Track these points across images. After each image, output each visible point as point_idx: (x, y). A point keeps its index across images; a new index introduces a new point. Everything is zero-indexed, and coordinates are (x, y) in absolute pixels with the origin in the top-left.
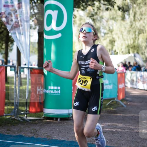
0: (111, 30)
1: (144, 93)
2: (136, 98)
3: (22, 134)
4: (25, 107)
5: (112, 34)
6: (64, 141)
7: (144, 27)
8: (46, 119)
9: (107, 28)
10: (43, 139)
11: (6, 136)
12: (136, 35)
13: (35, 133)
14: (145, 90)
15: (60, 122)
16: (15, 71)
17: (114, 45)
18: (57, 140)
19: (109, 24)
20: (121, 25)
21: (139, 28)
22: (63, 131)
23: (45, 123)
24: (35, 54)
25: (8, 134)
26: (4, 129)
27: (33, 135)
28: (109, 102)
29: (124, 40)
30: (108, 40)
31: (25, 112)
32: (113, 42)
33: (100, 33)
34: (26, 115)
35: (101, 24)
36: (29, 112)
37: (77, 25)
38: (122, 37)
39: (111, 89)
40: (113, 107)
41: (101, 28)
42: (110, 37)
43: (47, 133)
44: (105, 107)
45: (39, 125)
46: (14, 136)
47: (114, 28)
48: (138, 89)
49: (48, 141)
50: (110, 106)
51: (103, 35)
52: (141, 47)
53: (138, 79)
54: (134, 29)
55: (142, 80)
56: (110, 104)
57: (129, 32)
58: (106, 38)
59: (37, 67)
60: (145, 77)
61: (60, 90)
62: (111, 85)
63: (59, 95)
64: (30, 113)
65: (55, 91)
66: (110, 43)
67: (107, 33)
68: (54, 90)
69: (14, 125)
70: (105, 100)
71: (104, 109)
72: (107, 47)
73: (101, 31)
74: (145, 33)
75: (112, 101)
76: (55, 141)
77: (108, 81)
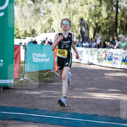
0: (50, 11)
1: (77, 65)
5: (50, 14)
6: (5, 107)
7: (77, 8)
9: (46, 8)
12: (70, 15)
14: (77, 62)
17: (52, 24)
19: (47, 5)
20: (58, 7)
21: (74, 10)
22: (5, 98)
30: (47, 19)
32: (51, 21)
35: (41, 5)
38: (59, 17)
39: (48, 62)
40: (49, 77)
41: (41, 8)
44: (43, 77)
47: (52, 9)
50: (47, 76)
51: (42, 15)
52: (75, 26)
54: (69, 11)
56: (47, 74)
57: (65, 12)
58: (46, 18)
61: (2, 63)
62: (48, 58)
63: (2, 67)
66: (48, 23)
67: (46, 13)
70: (44, 71)
71: (42, 79)
72: (46, 25)
73: (41, 11)
74: (78, 14)
75: (49, 72)
77: (45, 55)
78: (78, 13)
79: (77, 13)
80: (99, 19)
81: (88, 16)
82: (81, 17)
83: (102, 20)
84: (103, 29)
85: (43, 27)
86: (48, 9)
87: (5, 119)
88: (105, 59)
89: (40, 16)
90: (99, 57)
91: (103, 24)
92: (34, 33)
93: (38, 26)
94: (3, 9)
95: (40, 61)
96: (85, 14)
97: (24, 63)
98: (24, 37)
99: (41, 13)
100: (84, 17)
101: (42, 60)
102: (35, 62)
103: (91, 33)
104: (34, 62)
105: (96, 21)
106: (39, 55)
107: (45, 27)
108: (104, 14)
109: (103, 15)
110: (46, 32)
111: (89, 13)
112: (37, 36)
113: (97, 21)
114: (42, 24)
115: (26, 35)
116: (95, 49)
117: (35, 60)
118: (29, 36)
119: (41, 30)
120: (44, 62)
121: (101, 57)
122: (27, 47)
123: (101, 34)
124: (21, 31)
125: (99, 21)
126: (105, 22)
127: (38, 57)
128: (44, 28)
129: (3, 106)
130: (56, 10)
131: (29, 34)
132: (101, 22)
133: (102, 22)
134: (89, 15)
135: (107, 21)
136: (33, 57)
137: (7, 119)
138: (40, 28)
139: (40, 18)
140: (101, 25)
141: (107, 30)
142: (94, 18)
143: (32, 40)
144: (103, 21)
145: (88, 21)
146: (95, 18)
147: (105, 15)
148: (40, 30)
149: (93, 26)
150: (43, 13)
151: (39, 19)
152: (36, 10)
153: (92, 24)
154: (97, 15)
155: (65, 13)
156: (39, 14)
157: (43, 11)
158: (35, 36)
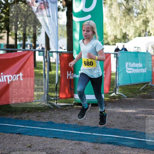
0: (145, 9)
3: (52, 120)
4: (55, 93)
5: (145, 14)
6: (96, 127)
8: (77, 105)
9: (141, 7)
10: (74, 125)
11: (37, 122)
13: (66, 119)
15: (92, 108)
16: (43, 56)
17: (149, 26)
18: (88, 126)
19: (142, 3)
22: (95, 117)
23: (76, 109)
24: (65, 37)
25: (38, 120)
26: (34, 115)
27: (64, 121)
28: (143, 86)
30: (141, 20)
31: (55, 98)
32: (147, 23)
33: (133, 13)
34: (56, 101)
35: (134, 3)
36: (60, 97)
37: (108, 5)
39: (145, 73)
40: (147, 91)
41: (134, 7)
42: (144, 17)
44: (139, 92)
45: (70, 111)
46: (45, 122)
47: (148, 8)
49: (79, 127)
50: (144, 90)
51: (136, 15)
56: (144, 88)
58: (140, 18)
59: (66, 51)
62: (145, 68)
64: (60, 99)
66: (143, 24)
67: (140, 12)
69: (44, 112)
70: (139, 84)
71: (138, 94)
72: (140, 28)
73: (134, 11)
75: (146, 85)
76: (87, 127)
77: (141, 64)
85: (137, 30)
86: (143, 7)
87: (96, 141)
89: (133, 16)
92: (125, 37)
93: (130, 29)
94: (90, 11)
95: (135, 72)
97: (115, 74)
98: (114, 43)
99: (134, 13)
101: (137, 71)
102: (129, 74)
104: (127, 73)
106: (134, 65)
107: (140, 30)
110: (141, 35)
112: (130, 41)
114: (135, 27)
115: (116, 40)
117: (128, 71)
118: (119, 41)
119: (134, 34)
120: (140, 73)
122: (119, 56)
124: (110, 36)
127: (132, 67)
129: (93, 126)
130: (152, 8)
131: (119, 39)
136: (127, 68)
137: (99, 142)
138: (134, 31)
139: (133, 19)
148: (133, 34)
150: (136, 13)
151: (131, 20)
152: (127, 9)
156: (131, 14)
157: (137, 10)
158: (127, 41)
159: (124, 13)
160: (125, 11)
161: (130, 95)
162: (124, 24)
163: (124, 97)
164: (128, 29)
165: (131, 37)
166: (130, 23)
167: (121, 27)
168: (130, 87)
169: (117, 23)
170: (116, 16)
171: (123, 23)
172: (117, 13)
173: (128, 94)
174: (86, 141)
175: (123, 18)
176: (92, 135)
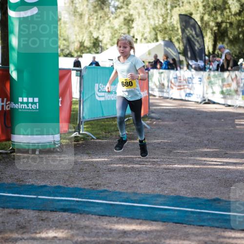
1: (181, 105)
2: (167, 113)
5: (127, 8)
6: (45, 186)
10: (9, 184)
12: (167, 9)
14: (182, 100)
17: (133, 28)
18: (33, 185)
29: (148, 19)
30: (122, 18)
32: (131, 22)
33: (109, 8)
38: (145, 12)
40: (128, 129)
42: (125, 13)
43: (16, 174)
44: (116, 129)
45: (3, 162)
48: (172, 98)
51: (113, 9)
52: (176, 29)
53: (171, 83)
55: (177, 84)
57: (156, 4)
58: (119, 15)
60: (182, 78)
61: (38, 104)
63: (37, 111)
65: (30, 105)
66: (125, 24)
67: (119, 6)
68: (27, 103)
71: (114, 134)
72: (120, 30)
73: (110, 3)
74: (183, 6)
75: (127, 119)
76: (30, 187)
78: (181, 4)
79: (179, 5)
80: (224, 15)
81: (201, 9)
82: (189, 12)
83: (229, 16)
84: (231, 33)
85: (115, 34)
87: (44, 209)
88: (236, 91)
89: (109, 12)
90: (224, 89)
91: (231, 24)
92: (97, 45)
93: (105, 32)
95: (109, 99)
96: (196, 6)
97: (78, 102)
98: (79, 53)
99: (111, 7)
100: (194, 12)
101: (113, 97)
102: (100, 101)
103: (209, 41)
105: (217, 18)
107: (119, 33)
108: (234, 4)
109: (231, 7)
111: (204, 3)
112: (104, 50)
113: (219, 20)
114: (112, 28)
115: (82, 49)
116: (217, 73)
117: (99, 97)
118: (88, 51)
119: (111, 40)
121: (228, 88)
122: (84, 73)
123: (227, 45)
124: (73, 42)
125: (225, 19)
126: (236, 19)
127: (105, 92)
128: (116, 36)
129: (40, 185)
131: (88, 48)
132: (228, 21)
133: (229, 19)
134: (204, 8)
135: (238, 18)
136: (96, 92)
137: (47, 209)
138: (110, 35)
139: (109, 16)
140: (228, 26)
141: (239, 36)
142: (213, 12)
143: (94, 58)
144: (232, 18)
145: (202, 19)
146: (216, 13)
147: (235, 7)
148: (109, 40)
149: (211, 30)
150: (114, 7)
151: (106, 18)
153: (209, 25)
154: (220, 6)
155: (157, 6)
156: (106, 8)
157: (115, 3)
158: (100, 51)
159: (95, 7)
160: (97, 3)
161: (101, 135)
162: (94, 24)
163: (92, 138)
164: (100, 31)
165: (106, 44)
166: (104, 22)
167: (91, 29)
168: (103, 123)
169: (84, 22)
170: (81, 11)
171: (94, 22)
172: (83, 5)
173: (99, 134)
174: (27, 208)
175: (93, 14)
176: (37, 198)
